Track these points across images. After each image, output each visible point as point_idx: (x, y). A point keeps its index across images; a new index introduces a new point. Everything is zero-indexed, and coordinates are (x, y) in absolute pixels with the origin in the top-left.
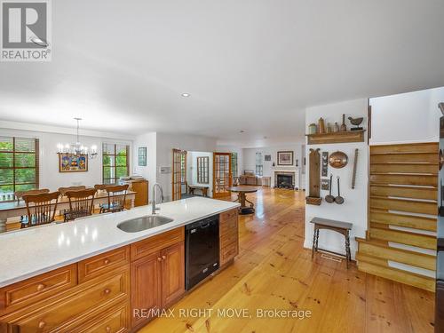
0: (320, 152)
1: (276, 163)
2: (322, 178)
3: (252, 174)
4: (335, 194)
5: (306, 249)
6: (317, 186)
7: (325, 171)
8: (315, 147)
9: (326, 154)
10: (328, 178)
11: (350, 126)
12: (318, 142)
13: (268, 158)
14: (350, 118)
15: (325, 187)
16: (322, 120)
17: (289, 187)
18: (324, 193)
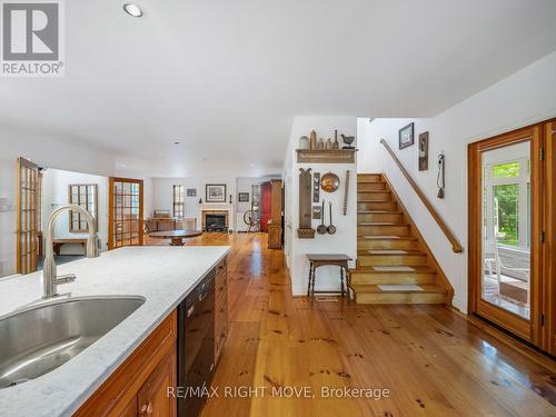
0: (312, 173)
1: (204, 200)
2: (314, 204)
3: (167, 216)
4: (327, 224)
5: (297, 297)
6: (308, 216)
7: (317, 196)
8: (305, 166)
9: (317, 175)
10: (320, 204)
11: (342, 145)
12: (308, 160)
13: (191, 192)
14: (343, 136)
15: (317, 216)
16: (314, 133)
17: (222, 230)
18: (315, 224)
